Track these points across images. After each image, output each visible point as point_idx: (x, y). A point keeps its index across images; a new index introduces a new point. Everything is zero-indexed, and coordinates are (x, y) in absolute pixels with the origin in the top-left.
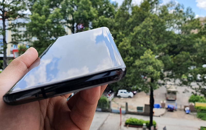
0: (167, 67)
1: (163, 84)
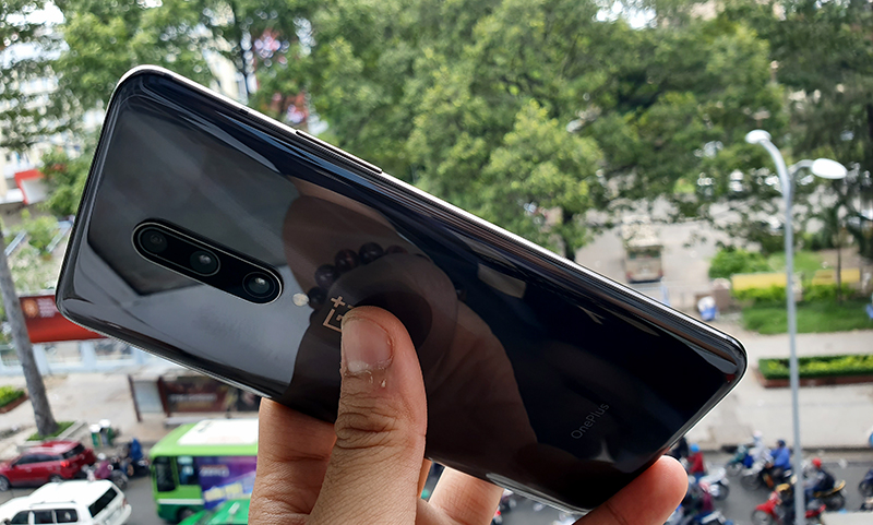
0: (617, 158)
1: (609, 226)
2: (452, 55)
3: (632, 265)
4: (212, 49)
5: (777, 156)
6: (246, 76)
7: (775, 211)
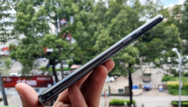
0: (142, 53)
1: (139, 68)
2: (106, 26)
3: (144, 77)
4: (50, 22)
5: (179, 54)
6: (57, 28)
7: (178, 67)
